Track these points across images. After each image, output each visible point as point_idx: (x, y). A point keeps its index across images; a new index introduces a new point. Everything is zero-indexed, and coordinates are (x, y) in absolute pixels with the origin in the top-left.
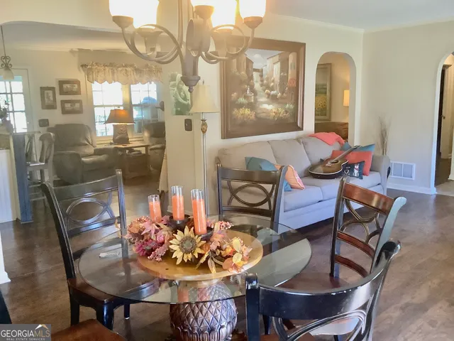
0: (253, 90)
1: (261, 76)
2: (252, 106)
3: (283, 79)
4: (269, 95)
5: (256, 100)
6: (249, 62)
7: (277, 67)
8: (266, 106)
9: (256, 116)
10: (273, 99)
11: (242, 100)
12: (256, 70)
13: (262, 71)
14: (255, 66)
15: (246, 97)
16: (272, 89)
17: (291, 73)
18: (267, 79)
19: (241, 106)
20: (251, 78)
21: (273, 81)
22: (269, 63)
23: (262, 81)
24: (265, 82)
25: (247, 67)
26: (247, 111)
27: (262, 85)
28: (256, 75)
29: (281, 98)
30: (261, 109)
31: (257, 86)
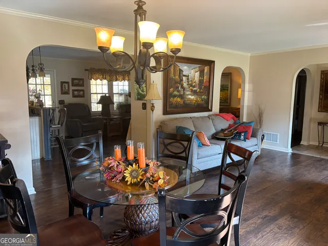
0: (182, 87)
1: (188, 79)
2: (182, 97)
3: (201, 81)
4: (192, 90)
5: (184, 93)
6: (181, 71)
7: (197, 74)
8: (190, 97)
9: (184, 103)
10: (194, 93)
11: (176, 93)
12: (184, 76)
13: (188, 76)
14: (184, 73)
15: (178, 91)
16: (194, 87)
17: (206, 78)
18: (191, 81)
19: (175, 96)
20: (182, 80)
21: (195, 82)
22: (192, 71)
23: (188, 82)
24: (190, 82)
25: (180, 73)
26: (179, 100)
27: (188, 85)
28: (184, 78)
29: (200, 92)
30: (187, 98)
31: (185, 85)
